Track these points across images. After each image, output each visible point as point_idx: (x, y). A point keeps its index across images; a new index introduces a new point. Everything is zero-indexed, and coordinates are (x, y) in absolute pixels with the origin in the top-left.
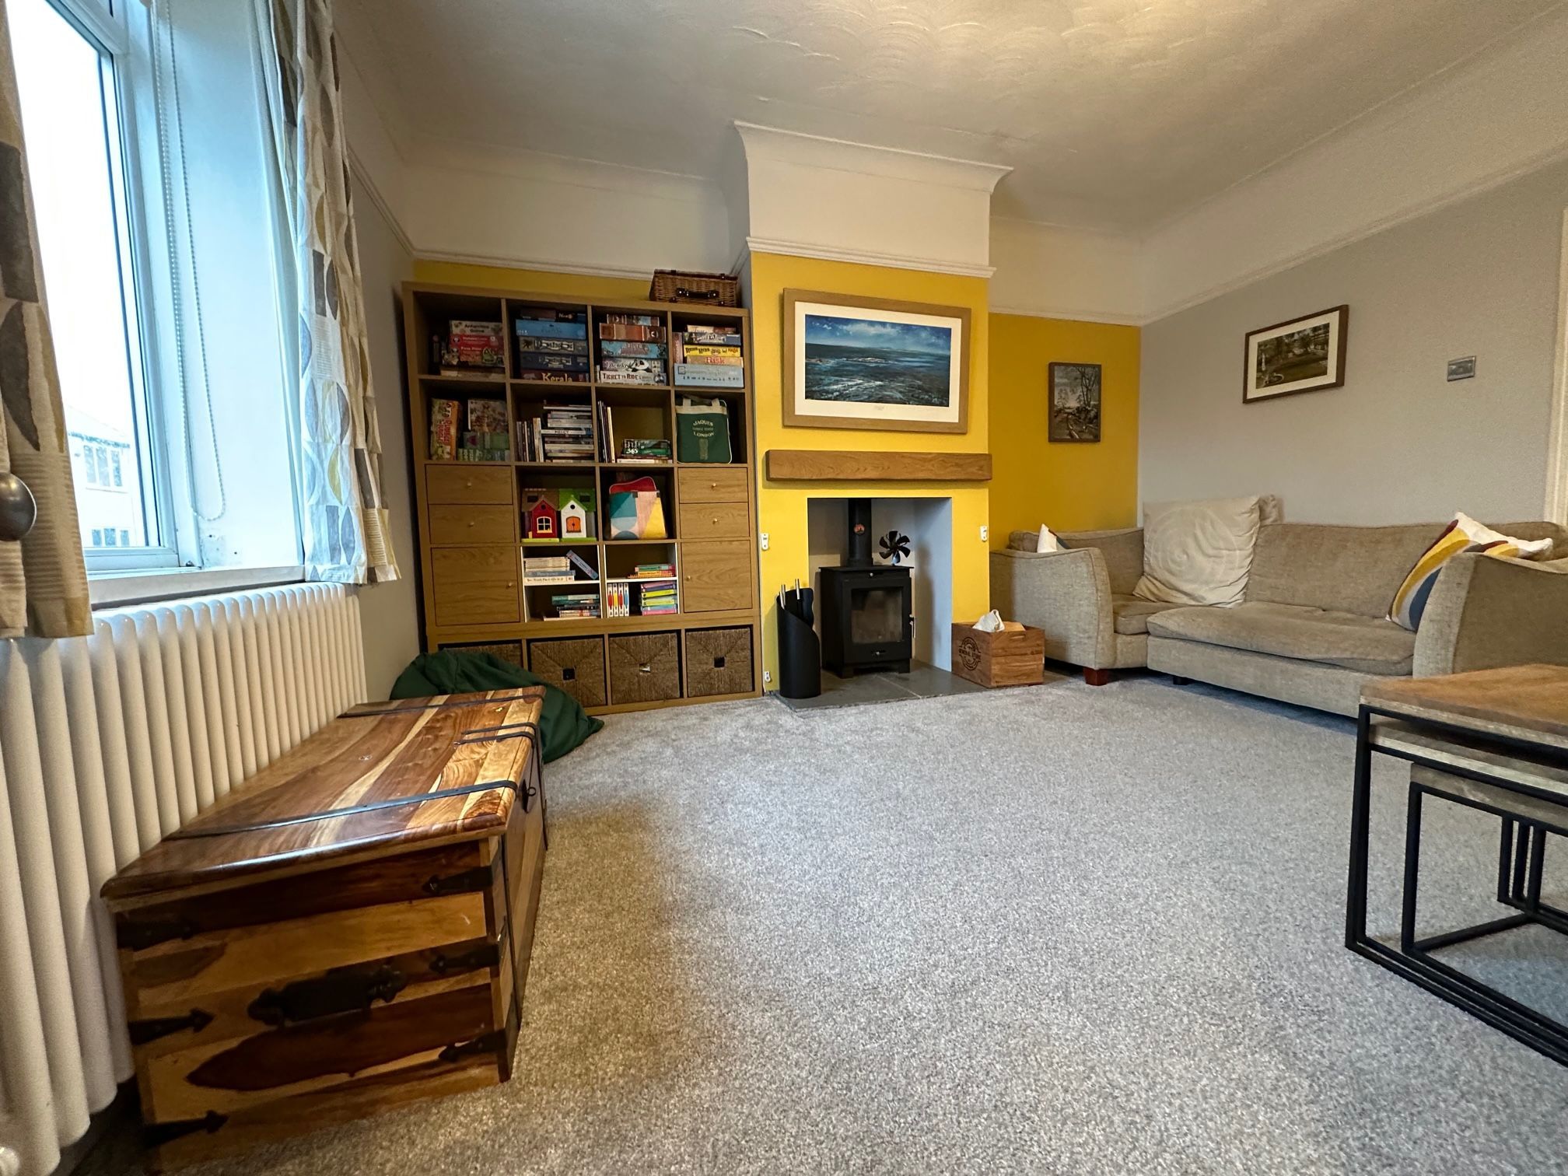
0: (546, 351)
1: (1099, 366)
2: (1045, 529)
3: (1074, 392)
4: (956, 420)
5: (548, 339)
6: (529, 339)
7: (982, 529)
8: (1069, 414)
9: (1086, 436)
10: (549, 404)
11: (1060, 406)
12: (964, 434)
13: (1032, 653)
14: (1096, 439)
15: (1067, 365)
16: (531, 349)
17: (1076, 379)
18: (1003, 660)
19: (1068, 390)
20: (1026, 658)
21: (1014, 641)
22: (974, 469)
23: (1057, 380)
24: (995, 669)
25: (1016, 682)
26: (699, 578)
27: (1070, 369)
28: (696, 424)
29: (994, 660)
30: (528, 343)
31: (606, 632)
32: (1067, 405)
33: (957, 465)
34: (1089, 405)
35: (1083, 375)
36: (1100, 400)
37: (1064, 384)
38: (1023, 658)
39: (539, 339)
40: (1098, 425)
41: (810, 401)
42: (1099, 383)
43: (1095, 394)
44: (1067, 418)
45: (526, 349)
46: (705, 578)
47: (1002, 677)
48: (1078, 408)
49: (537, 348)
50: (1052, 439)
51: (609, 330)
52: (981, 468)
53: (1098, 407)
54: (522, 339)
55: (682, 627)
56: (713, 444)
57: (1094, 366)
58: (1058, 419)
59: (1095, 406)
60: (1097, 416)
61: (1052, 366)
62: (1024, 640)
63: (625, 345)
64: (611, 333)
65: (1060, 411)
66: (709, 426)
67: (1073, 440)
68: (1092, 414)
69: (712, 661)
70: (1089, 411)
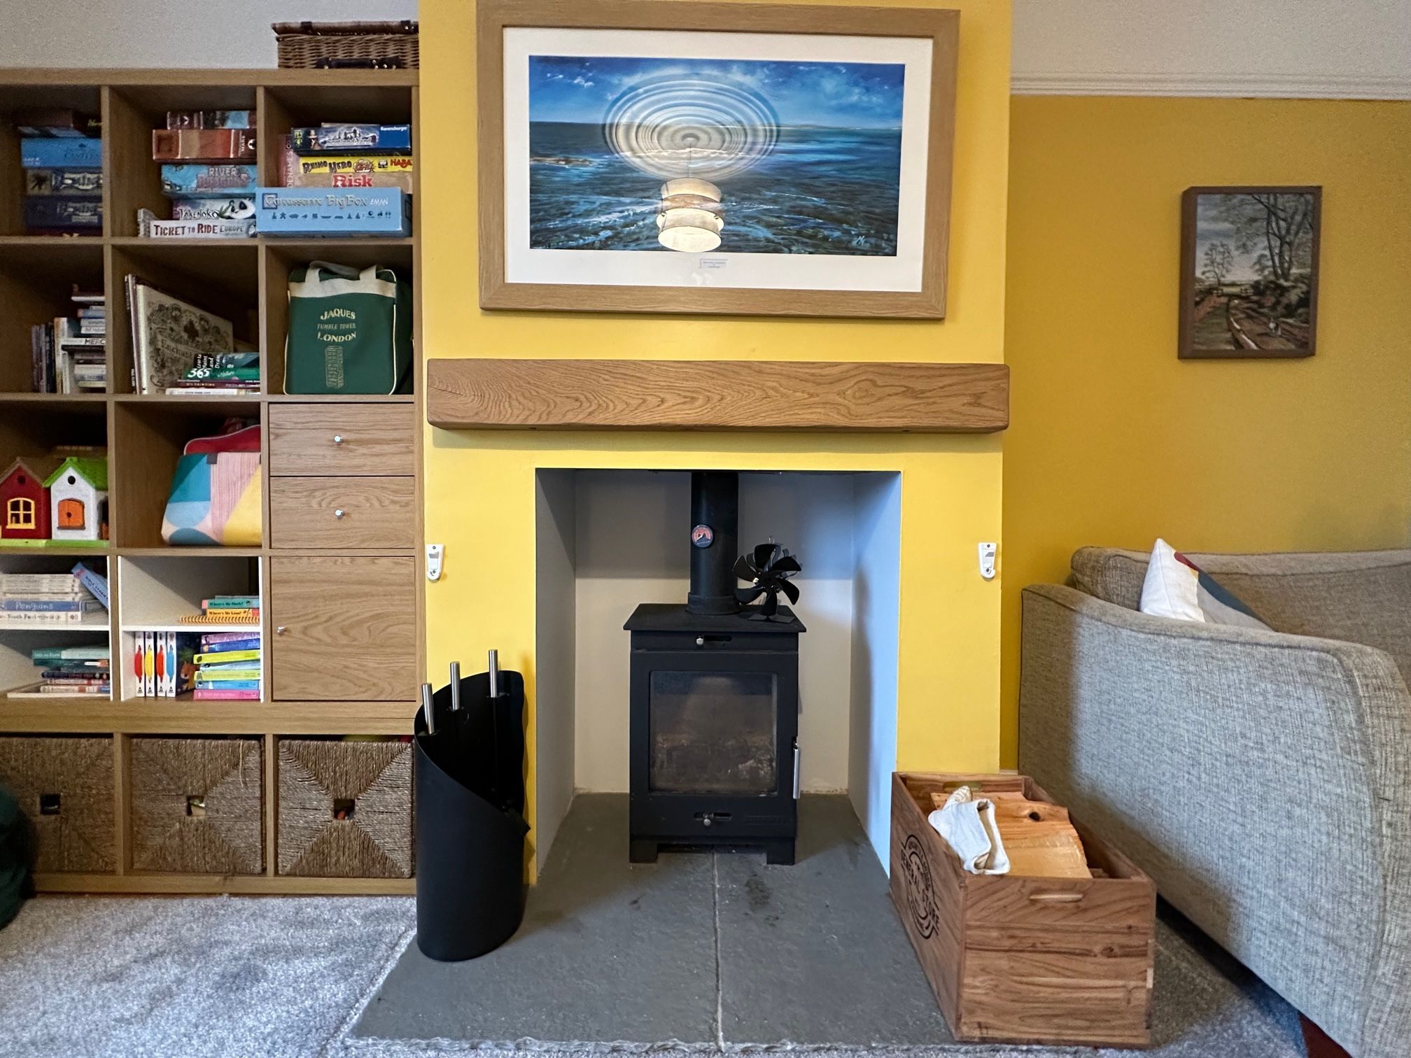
0: (71, 192)
1: (1316, 191)
2: (1163, 553)
3: (1244, 248)
4: (917, 287)
5: (75, 170)
6: (43, 173)
7: (982, 550)
8: (1231, 296)
9: (1276, 344)
10: (83, 292)
11: (1210, 279)
12: (938, 320)
13: (1109, 952)
14: (1304, 349)
15: (1228, 192)
16: (46, 191)
17: (1253, 220)
18: (1003, 962)
19: (1232, 245)
20: (1088, 965)
21: (1046, 907)
22: (957, 403)
23: (1202, 225)
24: (976, 987)
25: (1048, 1034)
26: (305, 631)
27: (1236, 200)
28: (326, 317)
29: (972, 961)
30: (40, 181)
31: (117, 729)
32: (1229, 278)
33: (909, 392)
34: (1286, 276)
35: (1271, 211)
36: (1315, 265)
37: (1225, 235)
38: (1075, 964)
39: (60, 171)
40: (1310, 321)
41: (540, 252)
42: (1315, 228)
43: (1305, 254)
44: (1227, 308)
45: (36, 191)
46: (318, 632)
47: (1000, 1013)
48: (1256, 286)
49: (56, 188)
50: (1189, 351)
51: (169, 143)
52: (977, 400)
53: (1311, 281)
54: (30, 173)
55: (269, 732)
56: (354, 356)
57: (1299, 192)
58: (1206, 308)
59: (1301, 278)
60: (1308, 301)
61: (1190, 199)
62: (1078, 909)
63: (204, 172)
64: (172, 148)
65: (1209, 291)
66: (350, 321)
67: (1240, 353)
68: (1293, 296)
69: (327, 804)
70: (1284, 290)
